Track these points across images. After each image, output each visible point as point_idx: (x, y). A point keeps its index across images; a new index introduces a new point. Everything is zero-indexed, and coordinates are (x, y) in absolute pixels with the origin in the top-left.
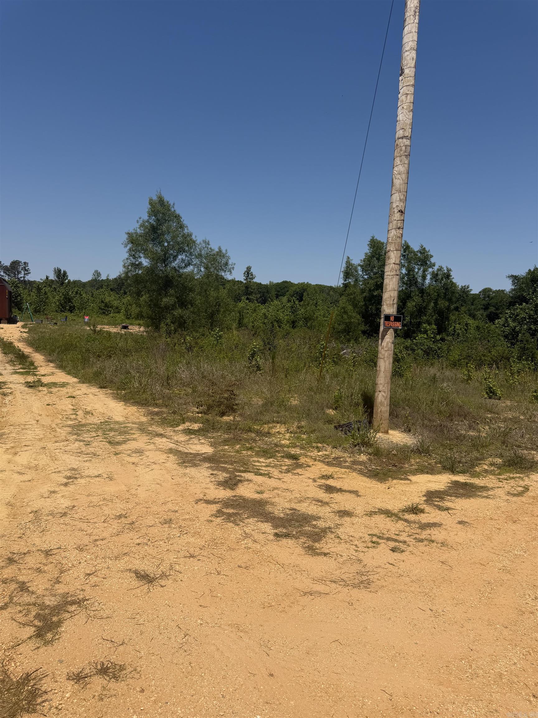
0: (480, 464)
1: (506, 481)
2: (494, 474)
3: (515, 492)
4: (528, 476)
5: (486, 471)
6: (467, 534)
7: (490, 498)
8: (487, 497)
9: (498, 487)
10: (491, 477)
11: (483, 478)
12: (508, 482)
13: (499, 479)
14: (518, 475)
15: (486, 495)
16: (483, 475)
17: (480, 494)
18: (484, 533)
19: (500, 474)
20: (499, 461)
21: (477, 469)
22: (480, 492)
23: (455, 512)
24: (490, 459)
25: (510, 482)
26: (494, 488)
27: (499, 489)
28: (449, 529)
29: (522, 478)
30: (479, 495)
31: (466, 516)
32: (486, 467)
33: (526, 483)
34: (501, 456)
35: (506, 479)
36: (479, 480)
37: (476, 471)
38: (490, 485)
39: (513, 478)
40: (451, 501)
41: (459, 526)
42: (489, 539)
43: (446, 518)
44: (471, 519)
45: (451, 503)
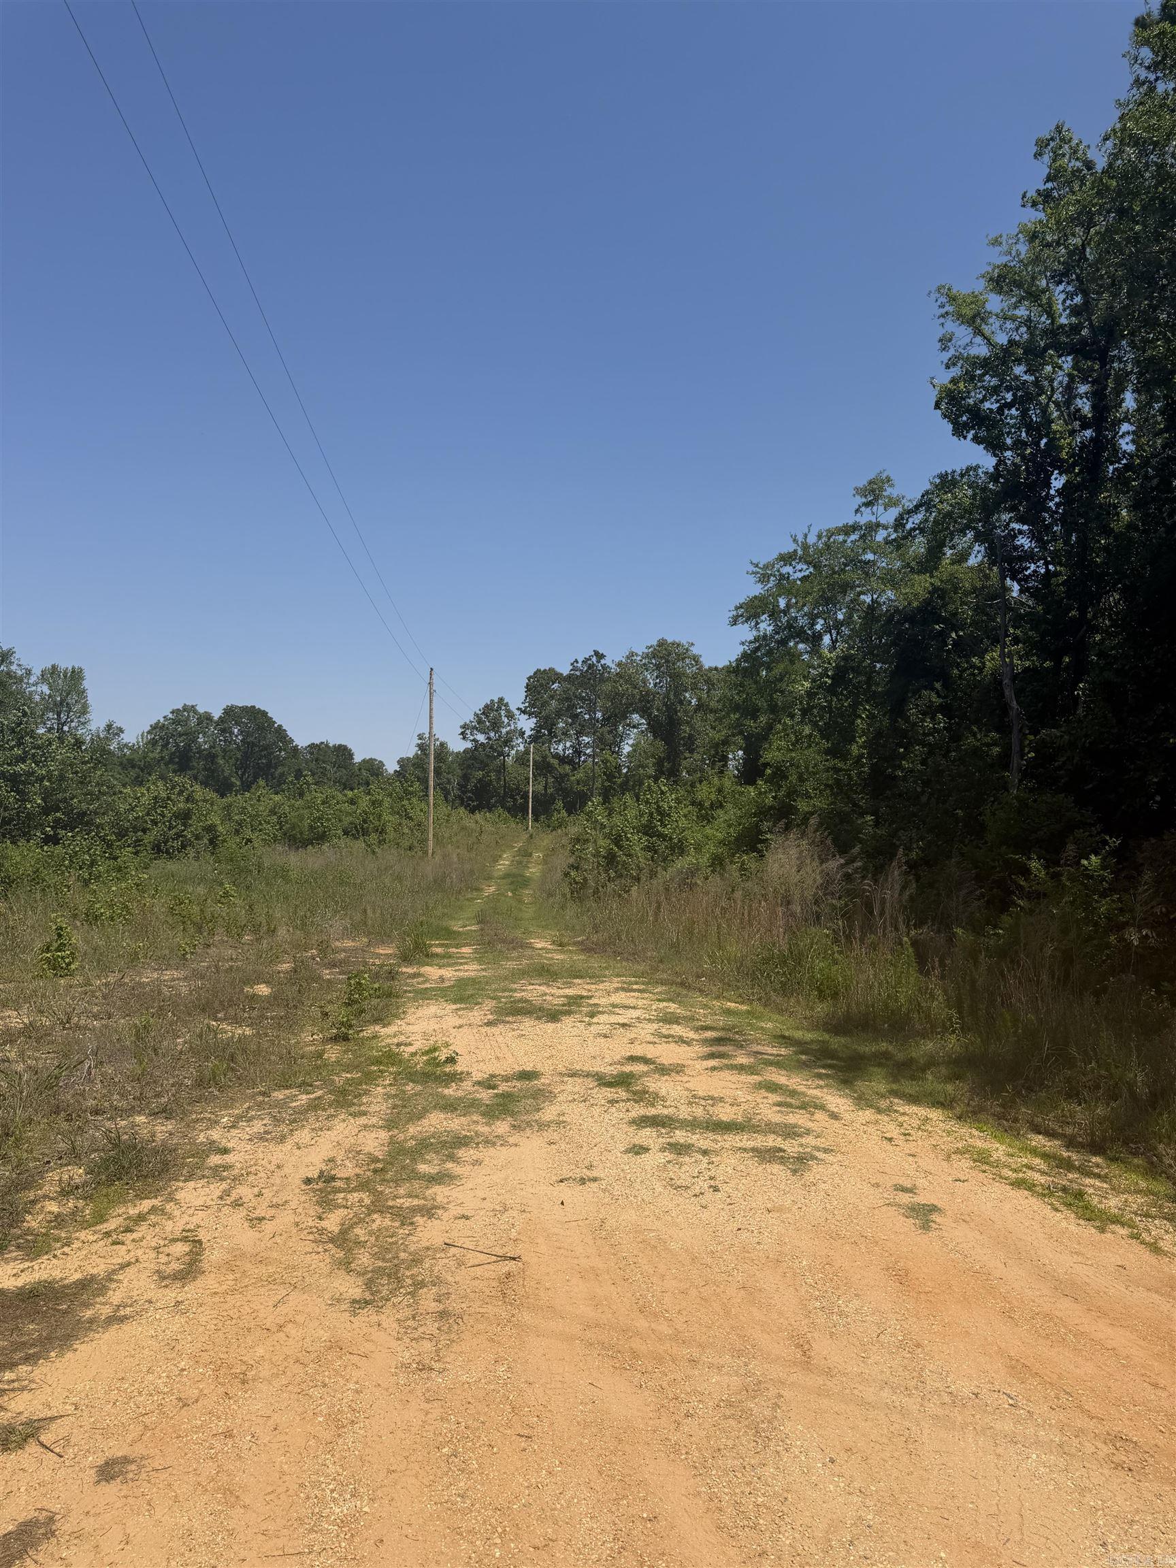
0: (33, 1202)
1: (130, 1236)
2: (85, 1225)
3: (175, 1266)
4: (171, 1198)
5: (59, 1220)
6: (158, 1516)
7: (126, 1318)
8: (116, 1319)
9: (123, 1266)
10: (82, 1235)
11: (66, 1249)
12: (135, 1235)
13: (108, 1234)
14: (146, 1205)
15: (106, 1311)
16: (57, 1240)
17: (89, 1313)
18: (202, 1479)
19: (100, 1218)
20: (78, 1173)
21: (33, 1222)
22: (87, 1305)
23: (63, 1432)
24: (54, 1175)
25: (140, 1235)
26: (114, 1272)
27: (130, 1271)
28: (89, 1524)
29: (162, 1210)
30: (91, 1321)
31: (106, 1433)
32: (53, 1207)
33: (180, 1225)
34: (74, 1156)
35: (128, 1230)
36: (55, 1261)
37: (29, 1231)
38: (98, 1268)
39: (141, 1218)
40: (23, 1389)
41: (112, 1490)
42: (231, 1495)
43: (46, 1475)
44: (129, 1438)
45: (26, 1395)
